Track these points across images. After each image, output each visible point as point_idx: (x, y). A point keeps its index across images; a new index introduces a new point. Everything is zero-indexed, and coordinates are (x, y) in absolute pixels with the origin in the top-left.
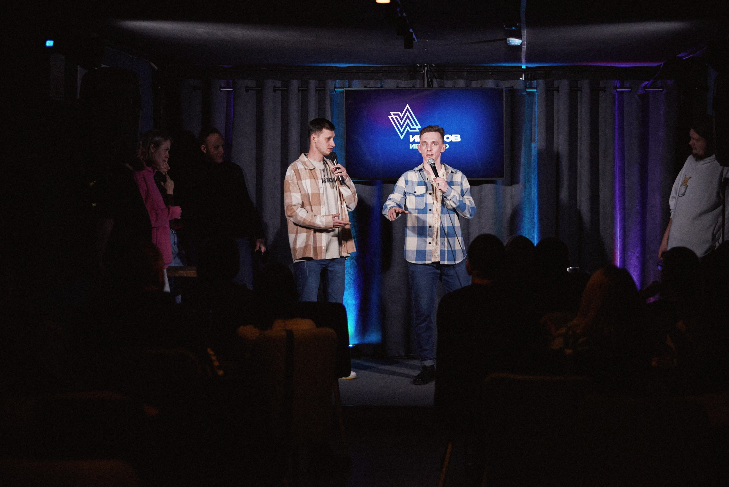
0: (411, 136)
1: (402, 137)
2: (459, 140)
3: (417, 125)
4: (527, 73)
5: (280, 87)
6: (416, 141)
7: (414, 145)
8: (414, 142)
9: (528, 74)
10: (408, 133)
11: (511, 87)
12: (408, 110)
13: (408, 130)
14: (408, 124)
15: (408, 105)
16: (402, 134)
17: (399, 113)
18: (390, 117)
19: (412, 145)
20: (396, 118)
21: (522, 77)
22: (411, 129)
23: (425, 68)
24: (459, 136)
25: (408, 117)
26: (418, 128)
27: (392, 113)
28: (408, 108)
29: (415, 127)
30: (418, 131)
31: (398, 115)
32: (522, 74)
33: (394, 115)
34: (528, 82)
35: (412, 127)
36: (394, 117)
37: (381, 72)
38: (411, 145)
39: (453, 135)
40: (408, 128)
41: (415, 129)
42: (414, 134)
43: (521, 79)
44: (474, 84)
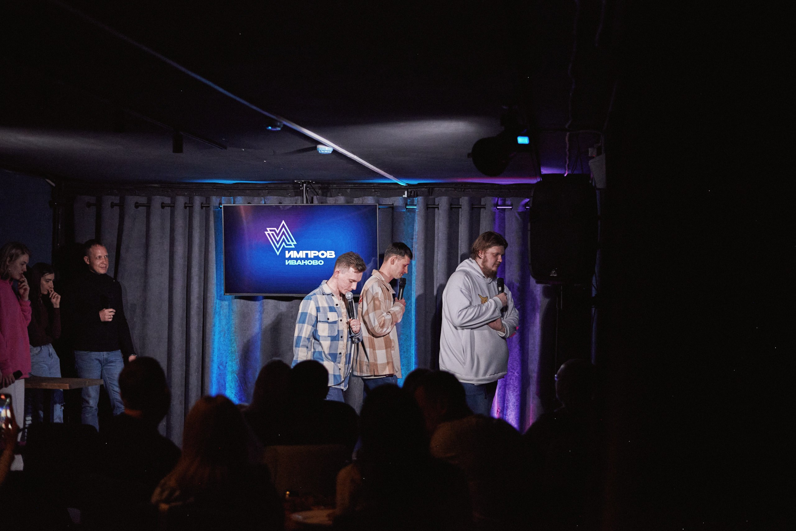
0: (287, 252)
1: (278, 253)
2: (334, 256)
3: (293, 241)
4: (409, 190)
5: (170, 203)
6: (292, 257)
7: (290, 261)
8: (290, 258)
9: (411, 192)
10: (284, 249)
11: (392, 204)
12: (283, 226)
13: (284, 246)
14: (284, 240)
15: (283, 221)
16: (278, 250)
17: (275, 229)
18: (266, 233)
19: (288, 261)
20: (273, 234)
21: (405, 195)
22: (287, 245)
23: (304, 184)
24: (333, 252)
25: (283, 233)
26: (293, 243)
27: (268, 229)
28: (283, 224)
29: (291, 243)
30: (293, 247)
31: (274, 231)
32: (404, 192)
33: (271, 230)
34: (410, 199)
35: (288, 243)
36: (270, 233)
37: (267, 189)
38: (286, 261)
39: (327, 251)
40: (284, 244)
41: (291, 245)
42: (289, 250)
43: (404, 196)
44: (357, 201)
